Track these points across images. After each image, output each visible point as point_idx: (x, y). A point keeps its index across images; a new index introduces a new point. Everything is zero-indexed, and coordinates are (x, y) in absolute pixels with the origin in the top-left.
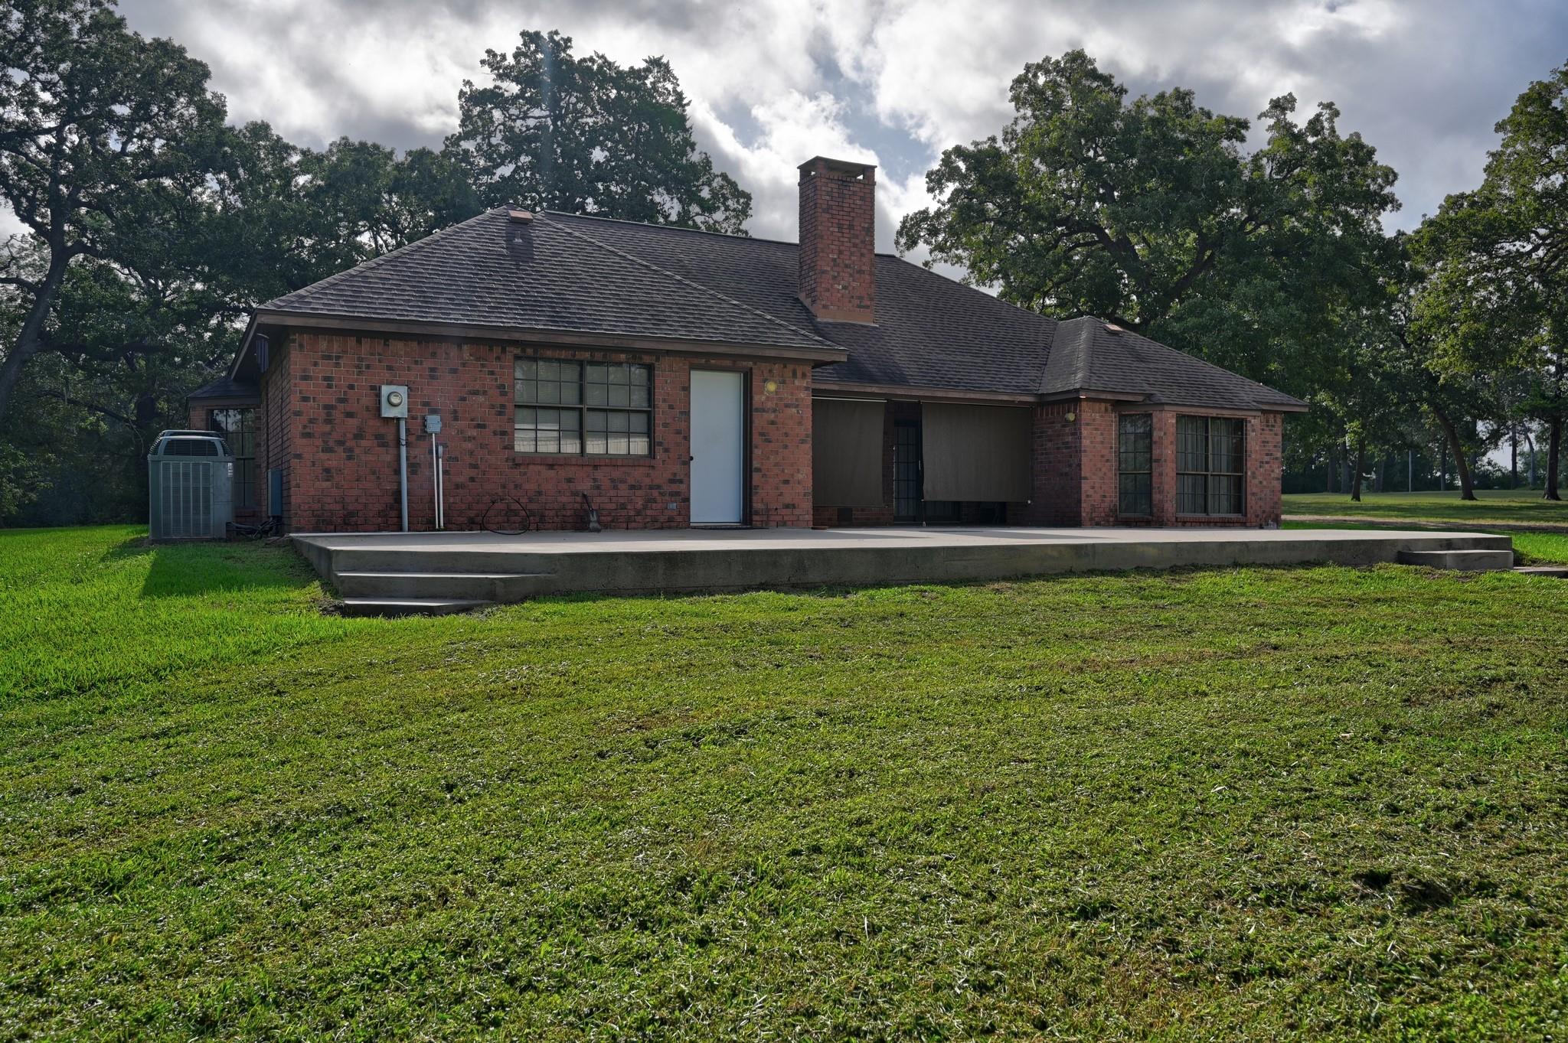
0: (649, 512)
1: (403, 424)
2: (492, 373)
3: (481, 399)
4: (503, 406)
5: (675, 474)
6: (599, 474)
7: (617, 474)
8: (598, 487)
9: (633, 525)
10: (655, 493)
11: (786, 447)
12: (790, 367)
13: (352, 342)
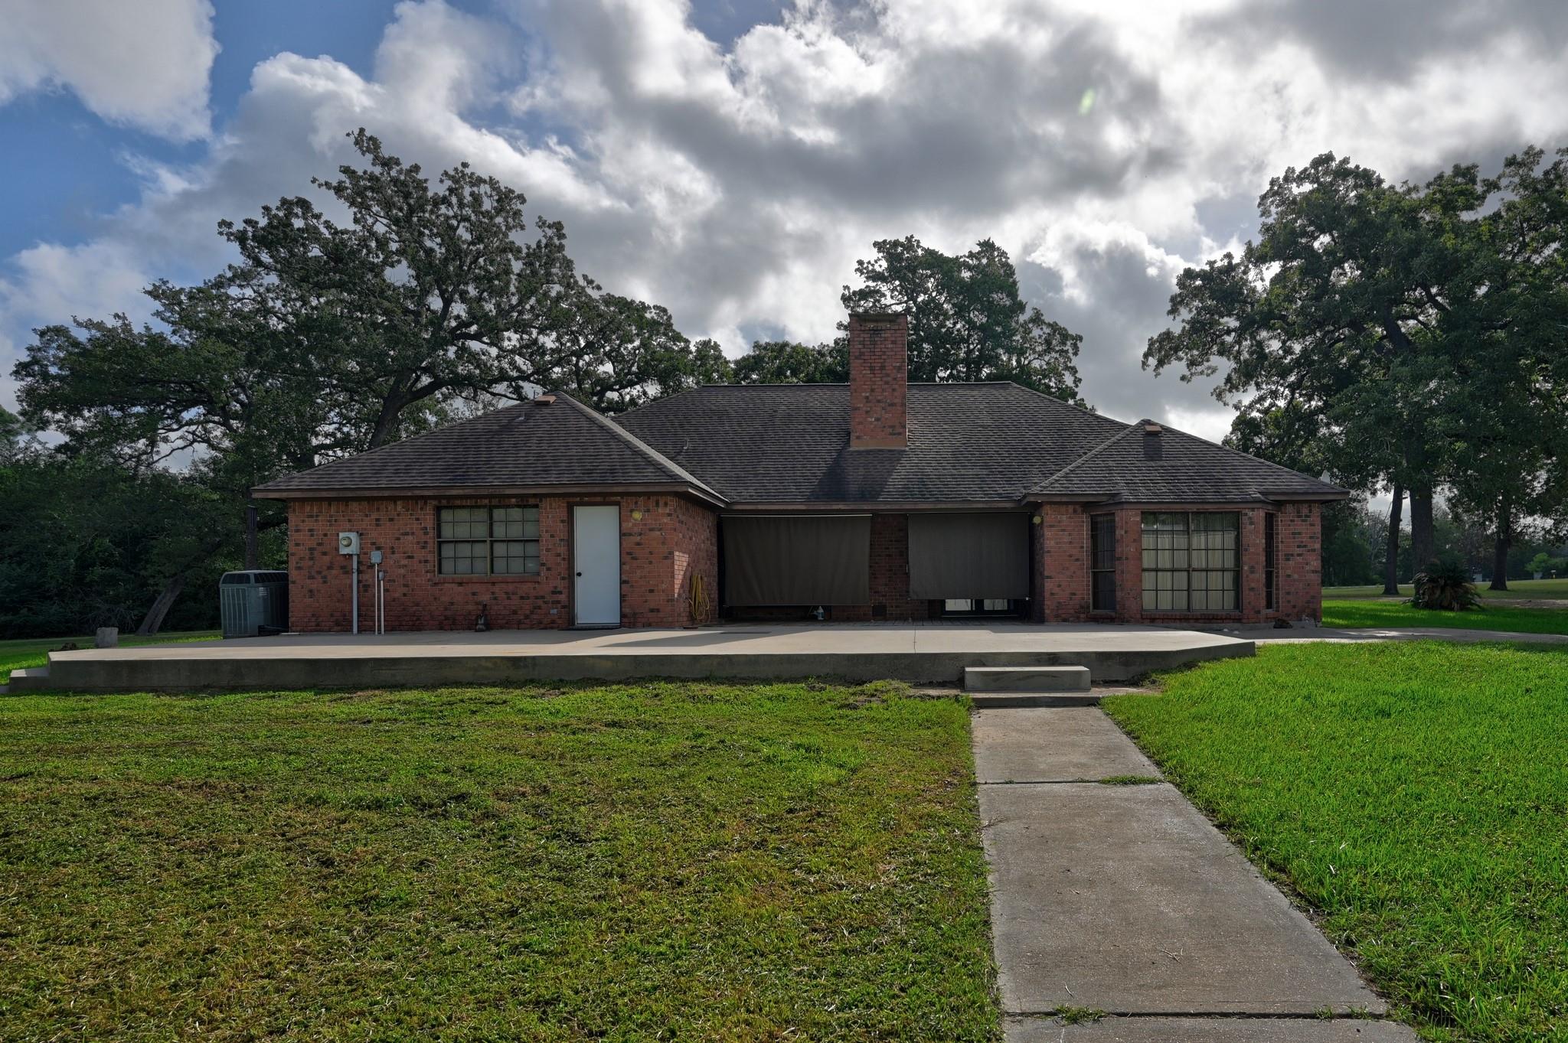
0: (535, 617)
1: (355, 558)
2: (417, 519)
3: (410, 538)
4: (426, 542)
5: (556, 587)
6: (497, 589)
7: (511, 587)
8: (495, 599)
9: (523, 626)
10: (540, 602)
11: (651, 563)
12: (653, 499)
13: (325, 505)
